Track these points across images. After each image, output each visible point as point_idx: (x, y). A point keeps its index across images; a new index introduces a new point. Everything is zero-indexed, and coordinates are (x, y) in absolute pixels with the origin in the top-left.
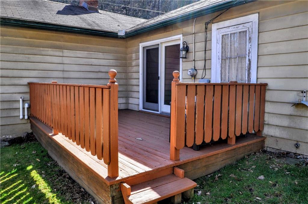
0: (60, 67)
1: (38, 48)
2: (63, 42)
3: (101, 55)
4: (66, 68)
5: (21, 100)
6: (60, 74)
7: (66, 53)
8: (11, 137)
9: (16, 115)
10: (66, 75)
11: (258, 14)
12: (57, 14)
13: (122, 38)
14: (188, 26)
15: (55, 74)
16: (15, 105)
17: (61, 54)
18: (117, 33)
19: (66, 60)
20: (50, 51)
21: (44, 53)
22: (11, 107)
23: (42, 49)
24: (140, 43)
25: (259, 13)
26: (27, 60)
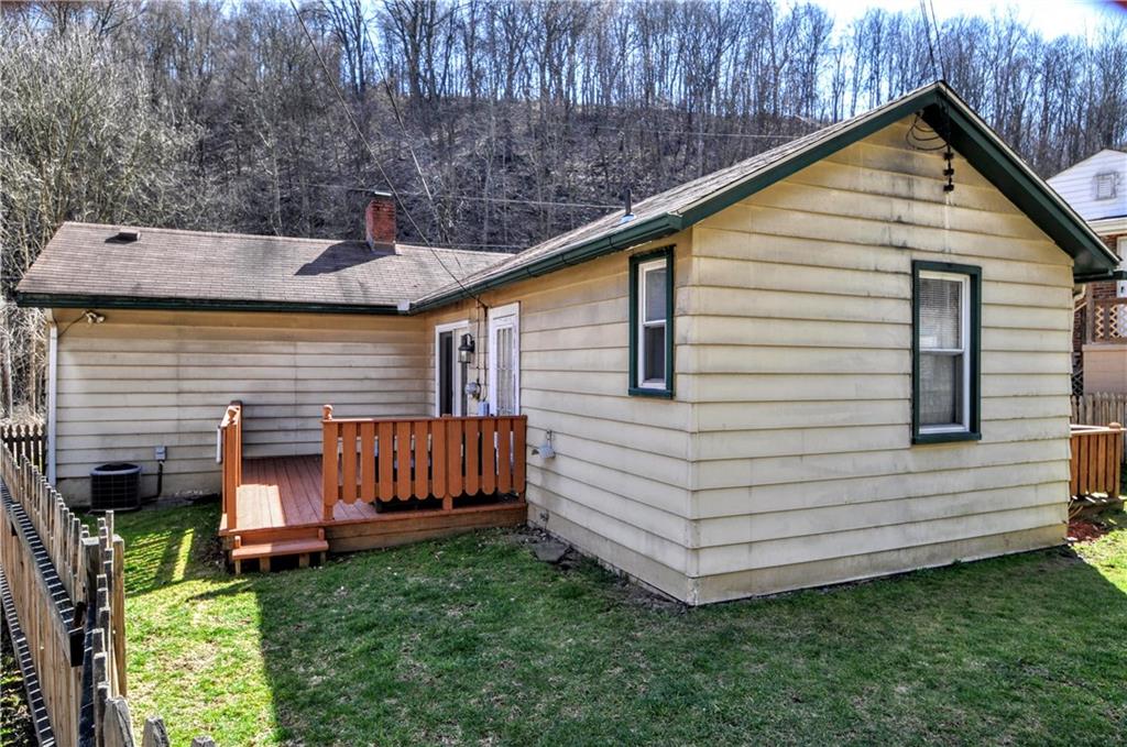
0: (290, 373)
1: (252, 342)
2: (297, 327)
3: (369, 348)
4: (302, 374)
5: (219, 431)
6: (290, 386)
7: (302, 347)
8: (201, 493)
9: (210, 456)
10: (301, 386)
11: (517, 304)
12: (297, 274)
13: (405, 314)
14: (462, 309)
15: (282, 386)
16: (210, 440)
17: (292, 350)
18: (396, 307)
19: (300, 360)
20: (273, 346)
21: (261, 349)
22: (203, 443)
23: (257, 343)
24: (438, 324)
25: (520, 302)
26: (232, 363)
